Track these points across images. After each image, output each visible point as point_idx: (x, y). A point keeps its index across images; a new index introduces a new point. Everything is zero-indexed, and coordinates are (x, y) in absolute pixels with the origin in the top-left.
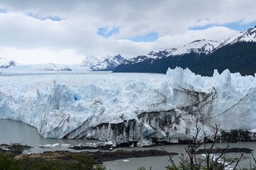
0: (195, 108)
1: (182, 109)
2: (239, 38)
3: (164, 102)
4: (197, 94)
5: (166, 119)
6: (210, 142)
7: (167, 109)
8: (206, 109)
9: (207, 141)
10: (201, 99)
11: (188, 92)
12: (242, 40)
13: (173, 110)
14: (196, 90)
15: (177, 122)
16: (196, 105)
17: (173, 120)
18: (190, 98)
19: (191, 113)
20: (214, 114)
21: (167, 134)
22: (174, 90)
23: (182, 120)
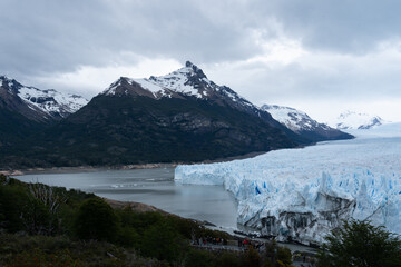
0: (333, 215)
1: (323, 213)
3: (304, 204)
4: (339, 200)
5: (301, 221)
7: (303, 211)
10: (343, 206)
11: (328, 197)
13: (309, 214)
14: (339, 196)
15: (311, 226)
16: (336, 212)
17: (309, 223)
18: (331, 203)
19: (329, 219)
21: (297, 234)
22: (318, 194)
23: (316, 224)
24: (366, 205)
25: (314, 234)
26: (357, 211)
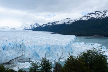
2: (81, 18)
12: (82, 19)
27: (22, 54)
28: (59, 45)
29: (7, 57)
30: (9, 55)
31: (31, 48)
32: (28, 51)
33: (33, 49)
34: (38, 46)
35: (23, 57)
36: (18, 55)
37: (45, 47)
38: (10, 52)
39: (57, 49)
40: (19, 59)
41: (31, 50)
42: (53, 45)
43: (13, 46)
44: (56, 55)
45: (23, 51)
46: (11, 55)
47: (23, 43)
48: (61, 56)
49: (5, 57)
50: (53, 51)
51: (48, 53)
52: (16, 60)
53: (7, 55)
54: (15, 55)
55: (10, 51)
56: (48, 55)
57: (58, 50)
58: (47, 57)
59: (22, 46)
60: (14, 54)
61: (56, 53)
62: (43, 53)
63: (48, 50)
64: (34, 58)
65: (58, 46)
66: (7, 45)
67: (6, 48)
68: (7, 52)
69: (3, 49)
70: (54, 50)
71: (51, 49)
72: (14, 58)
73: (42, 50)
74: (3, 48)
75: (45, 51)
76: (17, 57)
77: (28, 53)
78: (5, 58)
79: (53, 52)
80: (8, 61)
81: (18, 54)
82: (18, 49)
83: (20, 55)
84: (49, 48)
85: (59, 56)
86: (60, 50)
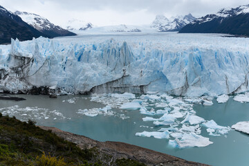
0: (20, 69)
1: (13, 69)
4: (23, 59)
6: (22, 93)
8: (26, 69)
9: (20, 93)
10: (26, 62)
13: (2, 70)
14: (23, 55)
15: (4, 79)
16: (22, 67)
17: (3, 76)
18: (18, 61)
19: (17, 72)
20: (31, 74)
22: (10, 55)
23: (8, 77)
24: (39, 59)
25: (6, 84)
26: (34, 64)
27: (122, 72)
28: (234, 52)
29: (87, 78)
30: (90, 73)
31: (147, 59)
32: (137, 65)
33: (152, 60)
34: (167, 55)
35: (126, 81)
36: (114, 76)
37: (187, 56)
38: (93, 67)
39: (227, 65)
40: (115, 85)
41: (146, 63)
42: (214, 50)
43: (101, 52)
44: (222, 83)
45: (125, 65)
46: (95, 75)
47: (125, 44)
48: (240, 87)
49: (82, 78)
50: (212, 68)
51: (196, 75)
52: (107, 88)
53: (86, 73)
54: (105, 75)
55: (93, 64)
56: (197, 79)
57: (230, 67)
58: (190, 84)
59: (124, 51)
60: (104, 71)
61: (220, 74)
62: (181, 73)
63: (196, 65)
64: (155, 86)
65: (230, 54)
66: (86, 49)
67: (83, 56)
68: (85, 65)
69: (79, 59)
70: (217, 65)
71: (205, 63)
72: (103, 81)
73: (177, 65)
74: (78, 56)
75: (186, 69)
76: (109, 79)
77: (138, 70)
78: (82, 80)
79: (211, 71)
80: (88, 89)
81: (113, 72)
82: (114, 60)
83: (119, 76)
84: (200, 60)
85: (233, 87)
86: (238, 69)
